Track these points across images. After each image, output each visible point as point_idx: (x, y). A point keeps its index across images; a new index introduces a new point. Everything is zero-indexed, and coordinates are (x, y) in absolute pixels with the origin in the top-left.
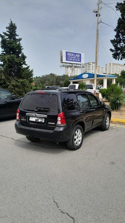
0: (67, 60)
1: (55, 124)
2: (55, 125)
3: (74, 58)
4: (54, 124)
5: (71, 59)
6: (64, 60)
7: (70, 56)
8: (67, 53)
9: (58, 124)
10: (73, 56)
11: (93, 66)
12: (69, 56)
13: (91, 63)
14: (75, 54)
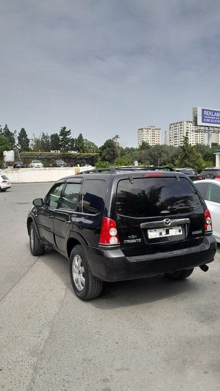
0: (203, 121)
1: (203, 232)
2: (203, 234)
3: (213, 118)
4: (200, 232)
5: (209, 121)
6: (200, 122)
7: (208, 116)
8: (203, 110)
9: (208, 230)
10: (210, 116)
11: (188, 128)
12: (205, 115)
13: (185, 122)
14: (214, 112)
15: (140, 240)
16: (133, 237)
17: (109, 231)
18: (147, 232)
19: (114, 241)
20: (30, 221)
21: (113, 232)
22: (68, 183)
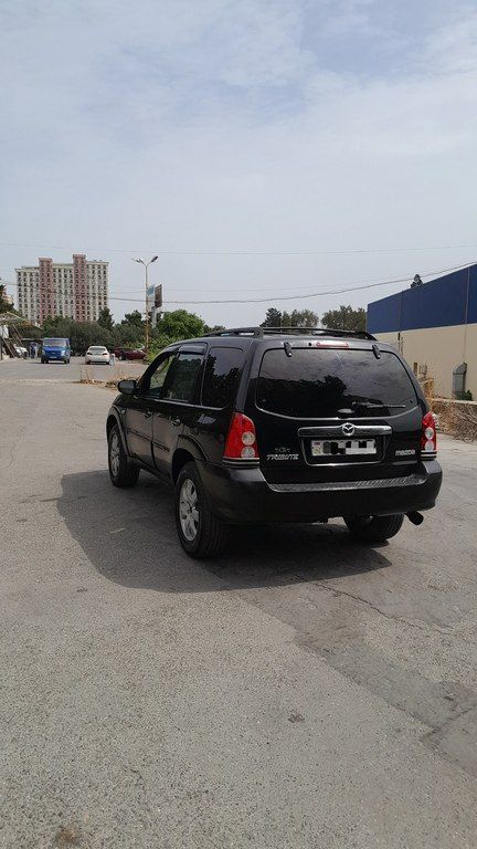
15: (296, 457)
16: (284, 449)
17: (240, 437)
18: (310, 445)
19: (249, 454)
20: (111, 421)
21: (249, 439)
22: (180, 353)
